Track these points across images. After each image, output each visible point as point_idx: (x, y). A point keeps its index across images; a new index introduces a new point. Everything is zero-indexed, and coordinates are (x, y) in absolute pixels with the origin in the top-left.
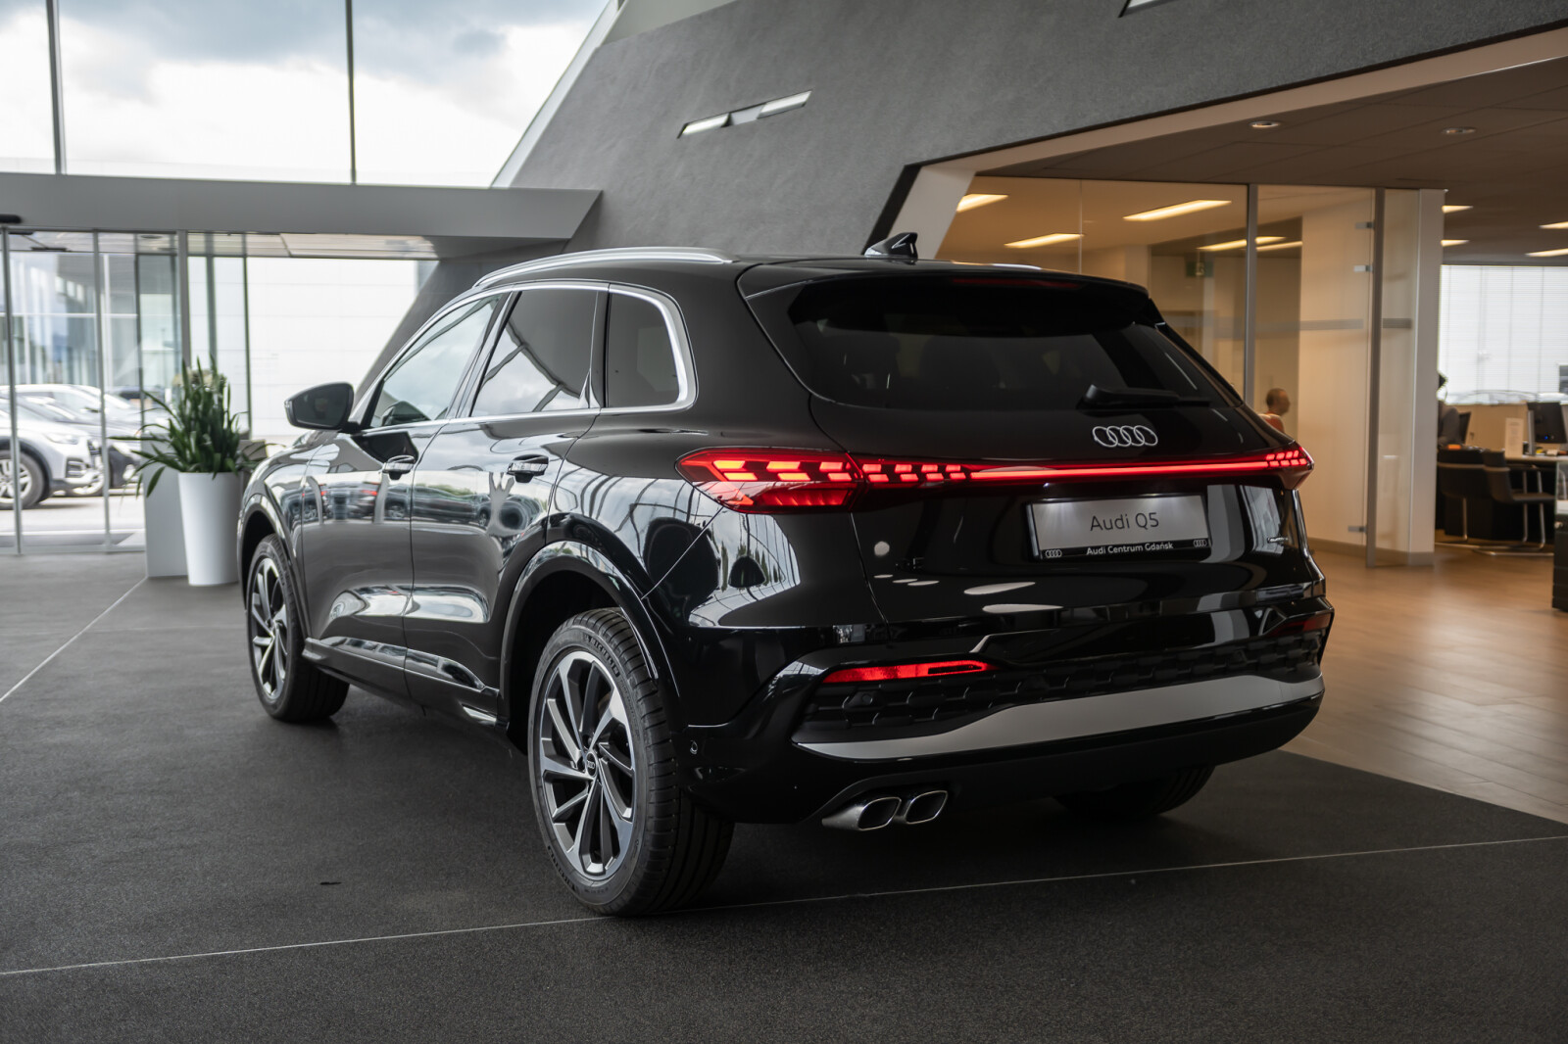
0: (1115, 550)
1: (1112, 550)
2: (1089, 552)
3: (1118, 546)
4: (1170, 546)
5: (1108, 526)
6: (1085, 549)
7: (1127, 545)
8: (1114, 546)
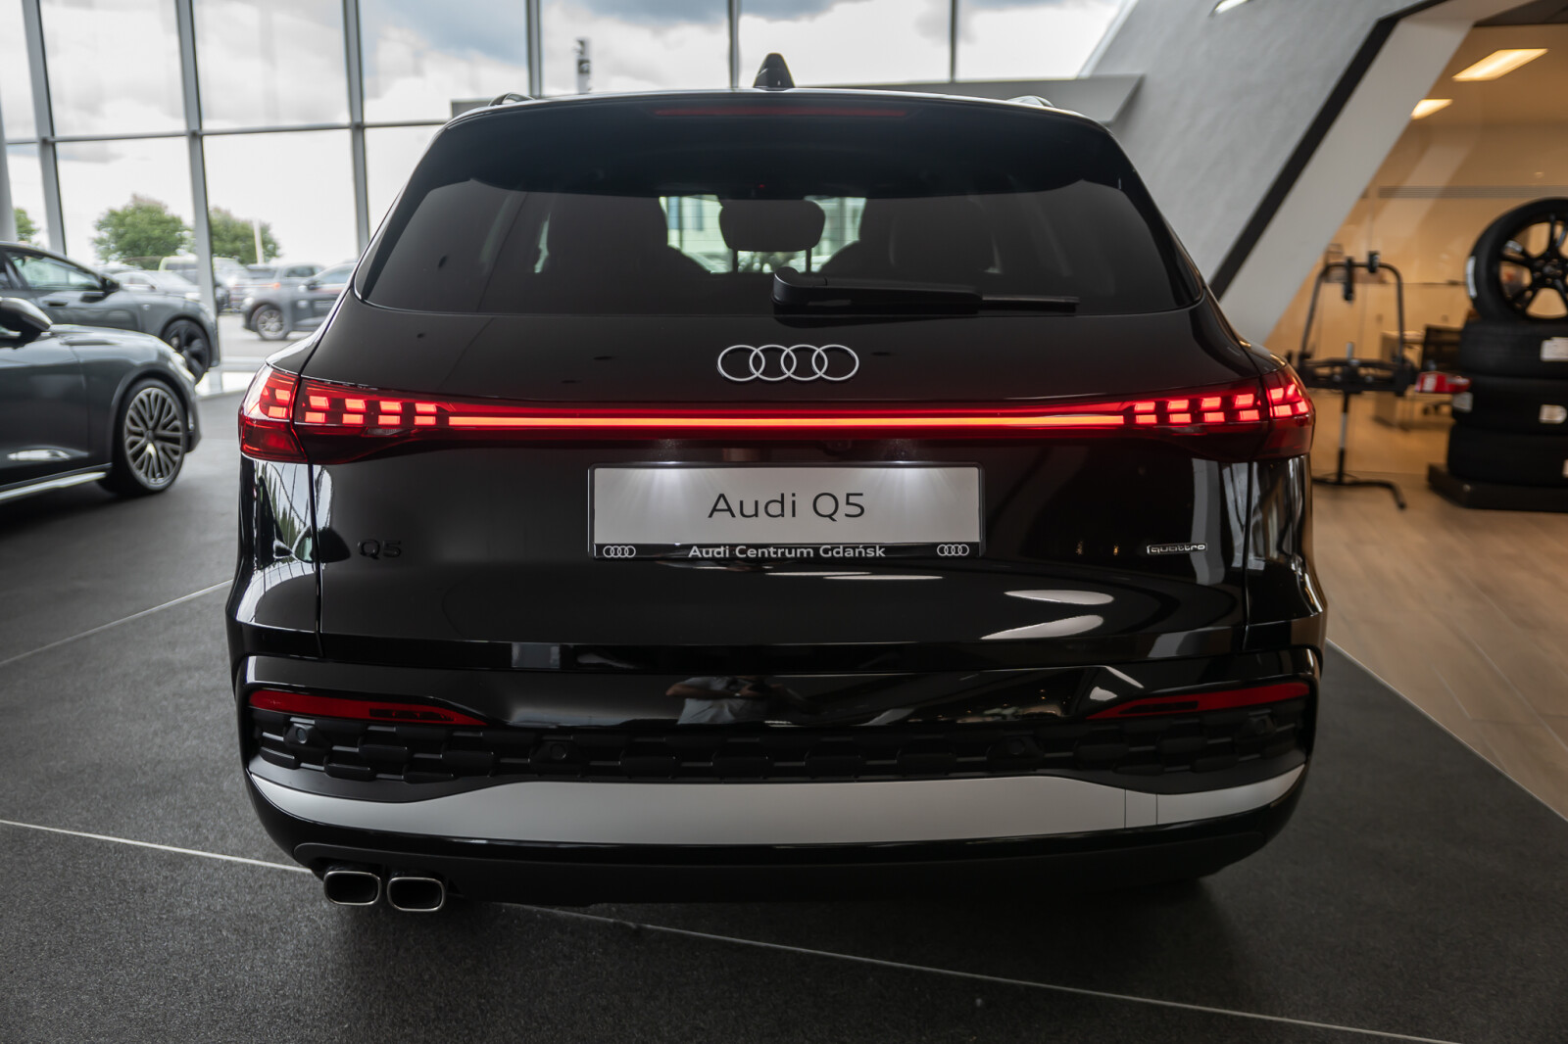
0: (751, 553)
1: (742, 552)
2: (694, 552)
3: (757, 547)
4: (880, 553)
5: (749, 510)
6: (689, 547)
7: (777, 546)
8: (749, 546)
